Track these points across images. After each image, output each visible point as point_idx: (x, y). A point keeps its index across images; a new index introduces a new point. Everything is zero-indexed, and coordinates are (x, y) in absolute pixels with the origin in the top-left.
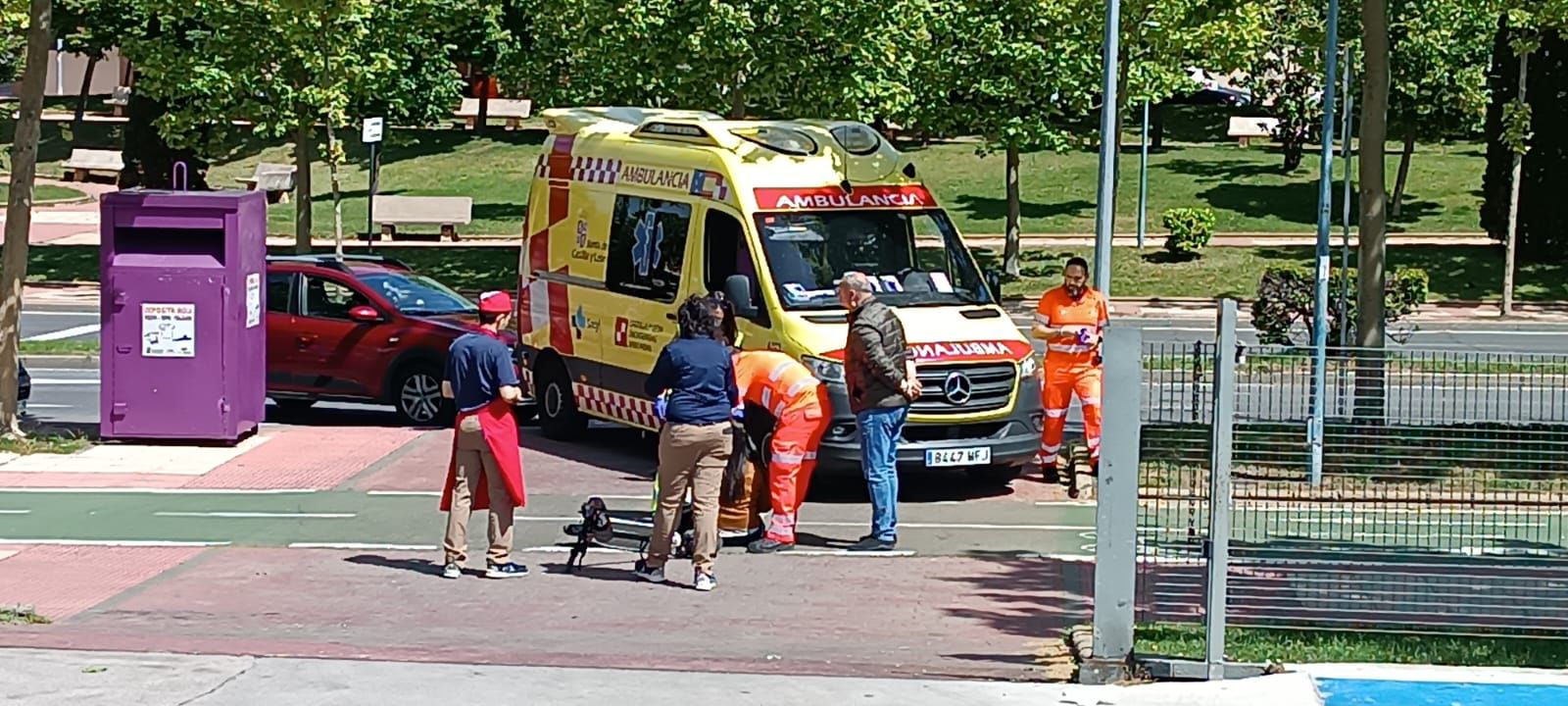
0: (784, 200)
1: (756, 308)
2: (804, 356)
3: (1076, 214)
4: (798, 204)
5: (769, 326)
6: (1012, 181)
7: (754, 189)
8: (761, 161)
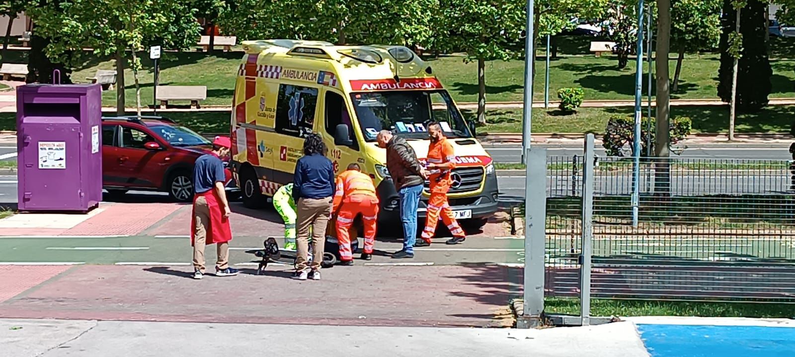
0: (365, 86)
1: (351, 141)
2: (376, 165)
3: (514, 91)
4: (372, 88)
5: (358, 150)
6: (481, 75)
7: (350, 81)
8: (353, 66)
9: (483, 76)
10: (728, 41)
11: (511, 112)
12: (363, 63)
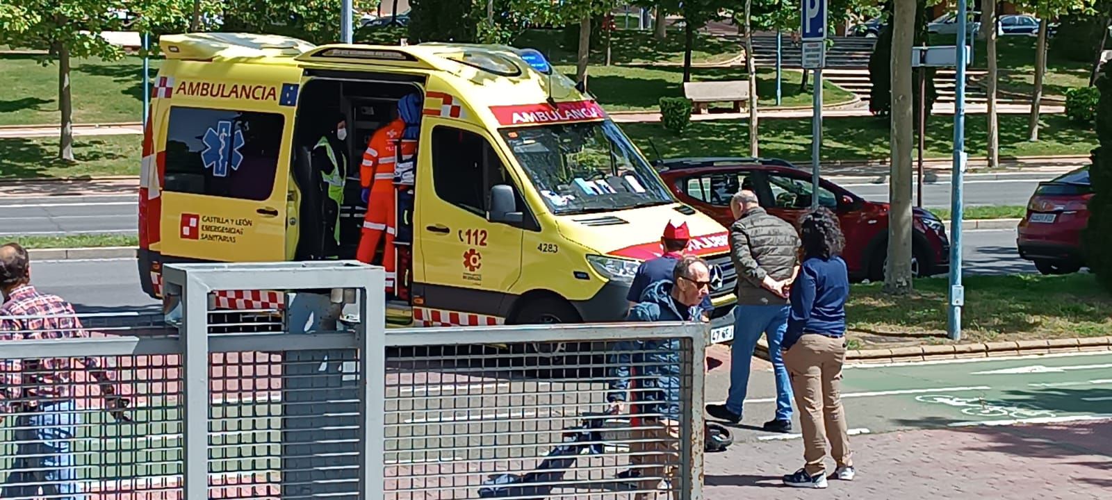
0: (516, 117)
1: (521, 213)
2: (587, 255)
4: (528, 119)
5: (539, 229)
6: (66, 85)
7: (490, 107)
8: (486, 81)
9: (69, 86)
10: (478, 35)
11: (99, 143)
12: (500, 78)
